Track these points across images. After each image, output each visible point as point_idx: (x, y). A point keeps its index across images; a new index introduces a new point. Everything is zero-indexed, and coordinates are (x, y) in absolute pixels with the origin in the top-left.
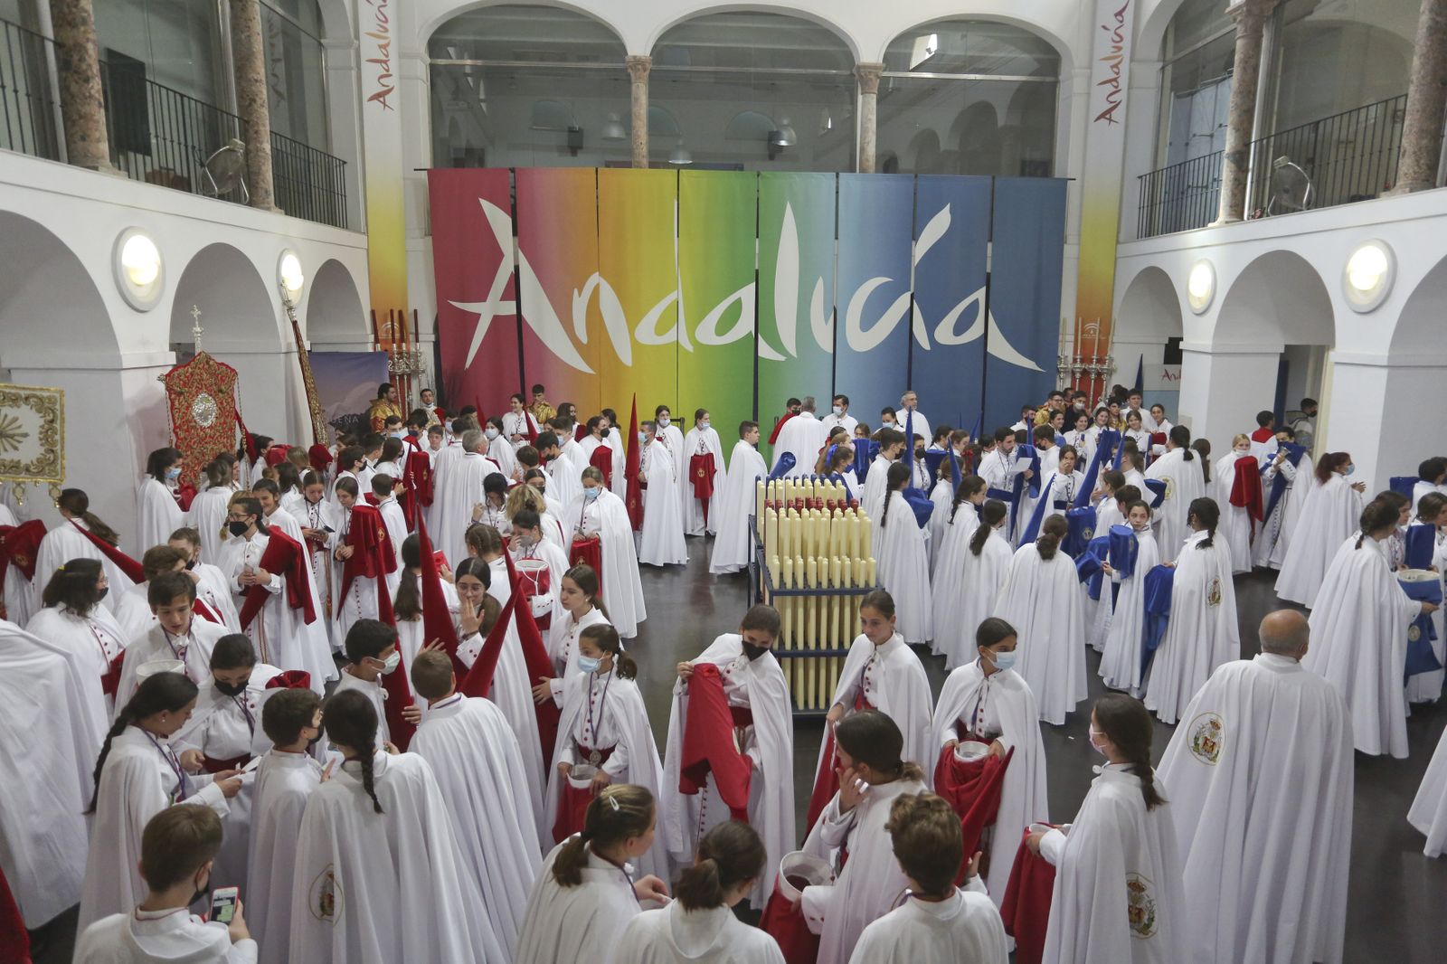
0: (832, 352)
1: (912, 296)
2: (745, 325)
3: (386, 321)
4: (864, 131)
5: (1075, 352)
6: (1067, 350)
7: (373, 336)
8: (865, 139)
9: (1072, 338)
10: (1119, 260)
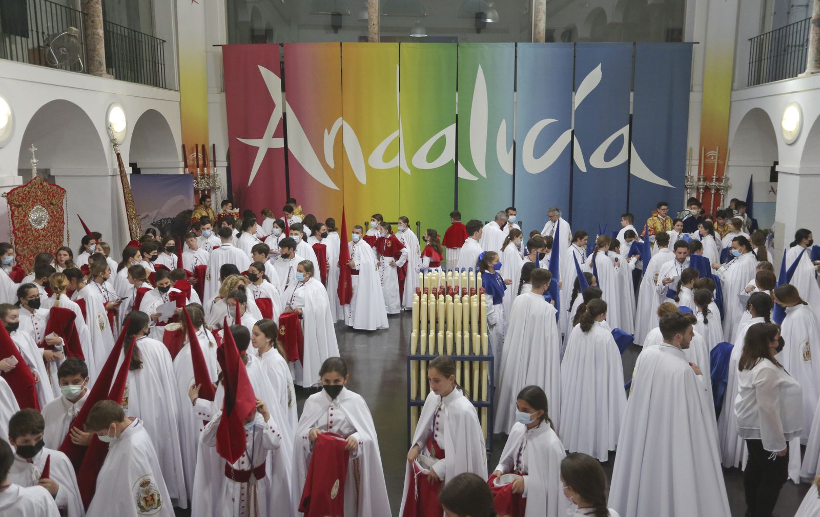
0: (512, 174)
1: (573, 133)
2: (449, 154)
3: (193, 153)
4: (537, 12)
5: (699, 174)
6: (693, 172)
7: (183, 163)
8: (537, 17)
9: (697, 163)
10: (733, 103)
